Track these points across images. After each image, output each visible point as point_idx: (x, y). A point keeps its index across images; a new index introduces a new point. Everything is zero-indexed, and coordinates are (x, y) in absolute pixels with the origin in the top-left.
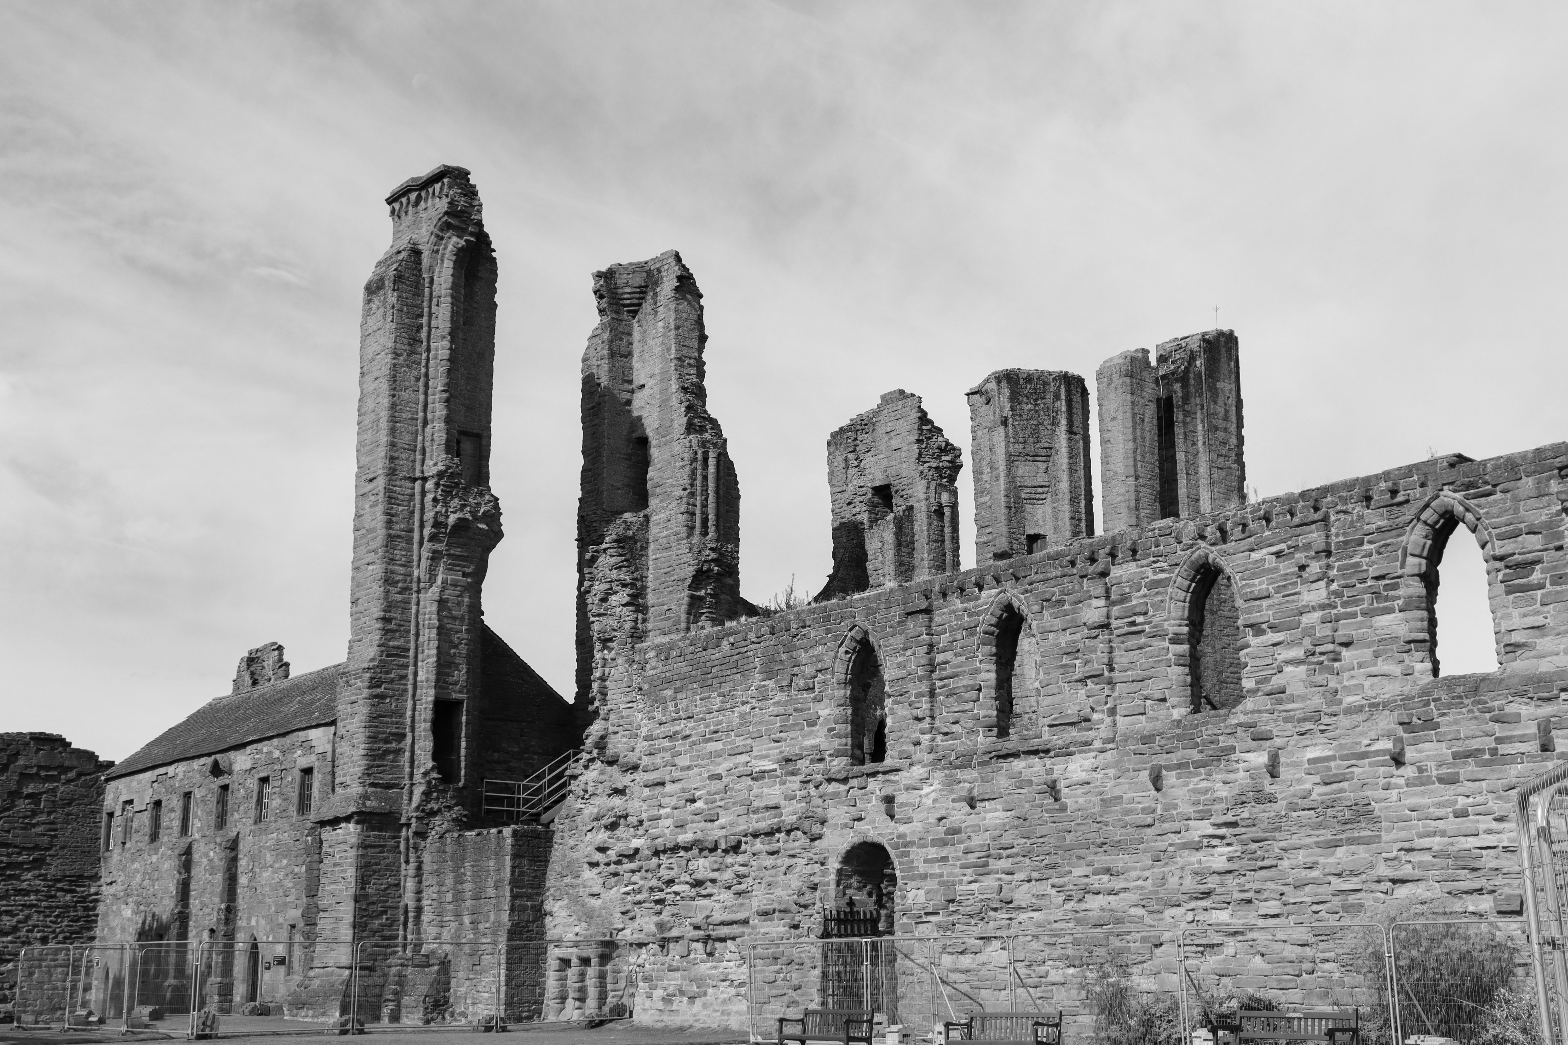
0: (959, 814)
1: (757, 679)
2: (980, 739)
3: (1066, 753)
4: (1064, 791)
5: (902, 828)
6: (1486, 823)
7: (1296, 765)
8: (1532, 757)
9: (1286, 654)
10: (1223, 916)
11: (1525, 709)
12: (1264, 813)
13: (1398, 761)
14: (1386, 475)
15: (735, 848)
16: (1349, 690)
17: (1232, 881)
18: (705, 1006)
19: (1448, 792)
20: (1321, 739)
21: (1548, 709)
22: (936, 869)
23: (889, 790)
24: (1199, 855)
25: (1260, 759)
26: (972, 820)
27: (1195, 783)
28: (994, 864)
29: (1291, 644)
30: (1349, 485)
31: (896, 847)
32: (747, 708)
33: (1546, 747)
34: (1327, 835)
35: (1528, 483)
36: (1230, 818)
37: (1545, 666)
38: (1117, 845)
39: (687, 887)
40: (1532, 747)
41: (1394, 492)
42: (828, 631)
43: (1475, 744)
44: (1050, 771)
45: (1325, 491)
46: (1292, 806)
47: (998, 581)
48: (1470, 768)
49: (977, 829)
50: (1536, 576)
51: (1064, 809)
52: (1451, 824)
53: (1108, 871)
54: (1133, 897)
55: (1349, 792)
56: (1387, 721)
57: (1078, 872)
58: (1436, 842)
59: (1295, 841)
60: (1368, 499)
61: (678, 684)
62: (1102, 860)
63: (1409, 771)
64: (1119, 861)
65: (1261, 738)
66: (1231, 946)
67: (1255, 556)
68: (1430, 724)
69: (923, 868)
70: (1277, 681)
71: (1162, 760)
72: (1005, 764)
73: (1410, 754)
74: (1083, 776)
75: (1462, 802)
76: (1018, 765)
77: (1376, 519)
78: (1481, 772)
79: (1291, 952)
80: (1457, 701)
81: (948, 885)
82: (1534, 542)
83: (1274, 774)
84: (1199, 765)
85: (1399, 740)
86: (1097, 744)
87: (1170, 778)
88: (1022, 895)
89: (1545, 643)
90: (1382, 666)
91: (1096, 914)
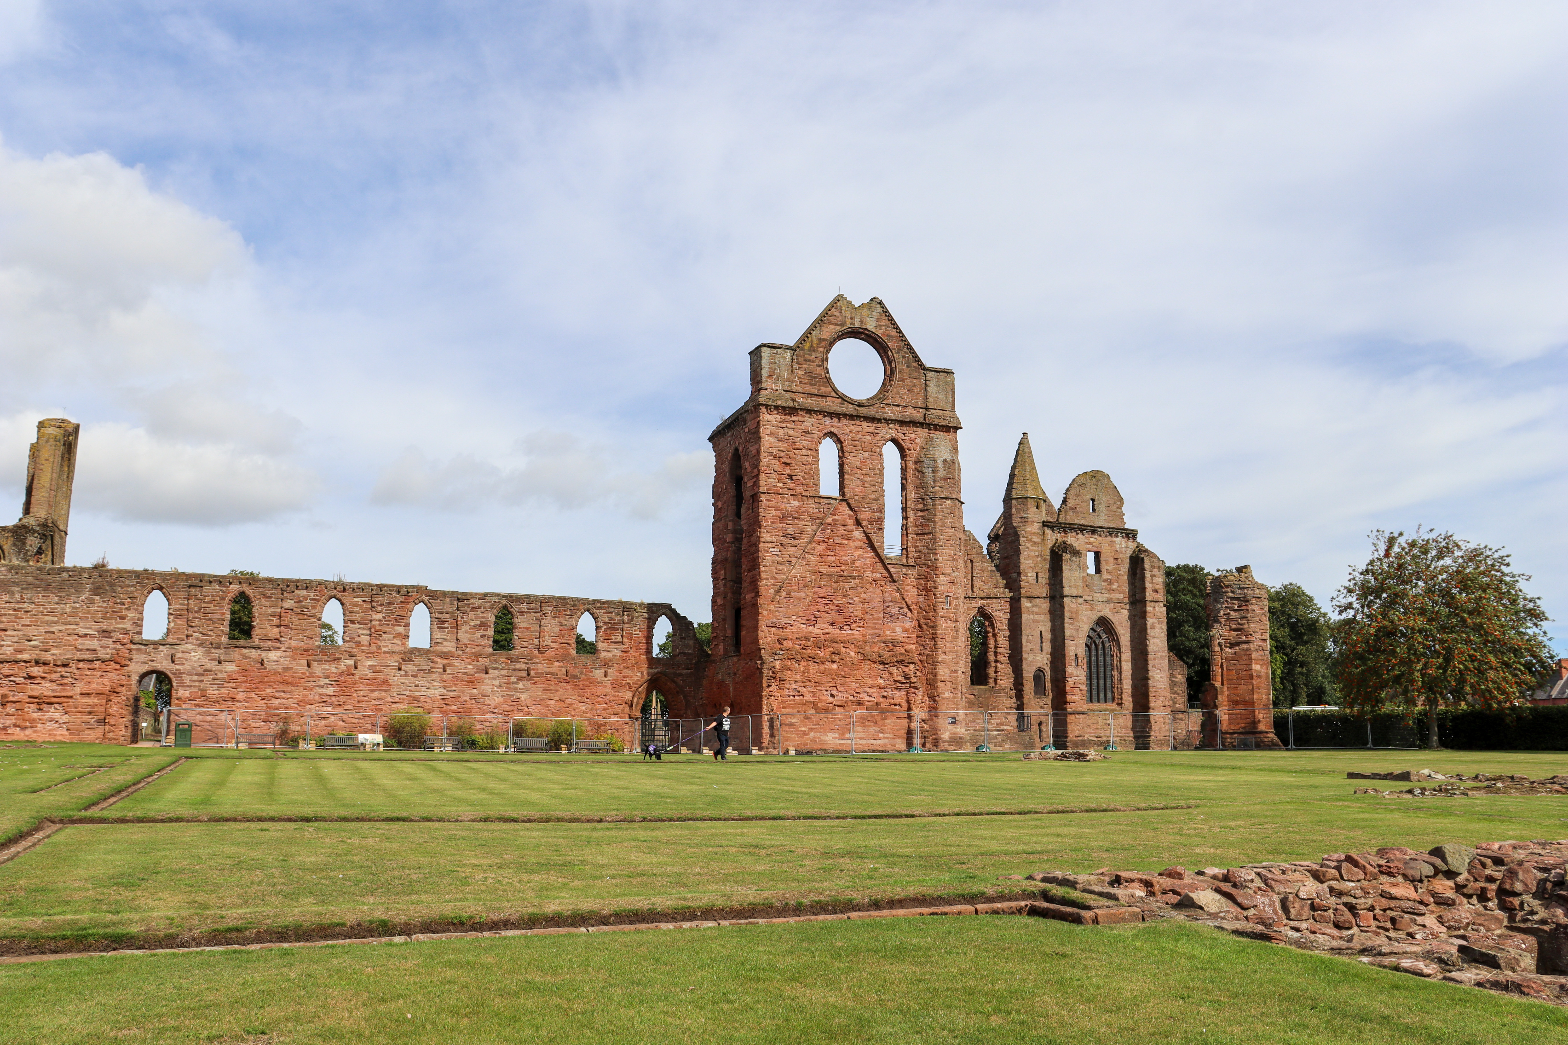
0: (212, 665)
1: (86, 594)
2: (223, 638)
3: (269, 649)
4: (266, 662)
5: (178, 667)
6: (424, 689)
7: (364, 666)
8: (440, 673)
9: (361, 632)
10: (329, 709)
11: (439, 660)
12: (350, 679)
13: (400, 669)
14: (406, 586)
15: (65, 665)
16: (384, 646)
17: (333, 698)
18: (35, 732)
19: (413, 680)
20: (374, 659)
21: (446, 661)
22: (197, 684)
23: (173, 652)
24: (322, 690)
25: (351, 662)
26: (219, 667)
27: (324, 667)
28: (226, 684)
29: (363, 629)
30: (393, 586)
31: (173, 674)
32: (78, 605)
33: (445, 671)
34: (372, 688)
35: (448, 600)
36: (336, 679)
37: (445, 650)
38: (288, 683)
39: (22, 679)
40: (441, 670)
41: (408, 592)
42: (137, 582)
43: (424, 668)
44: (260, 655)
45: (384, 586)
46: (361, 678)
47: (240, 583)
48: (422, 673)
49: (221, 671)
50: (446, 625)
51: (265, 668)
52: (414, 688)
53: (284, 692)
54: (295, 701)
55: (382, 676)
56: (398, 658)
57: (268, 691)
58: (408, 693)
59: (361, 688)
60: (399, 592)
61: (24, 586)
62: (281, 687)
63: (402, 672)
64: (290, 688)
65: (352, 656)
66: (333, 718)
67: (355, 599)
68: (411, 660)
69: (188, 683)
70: (357, 639)
71: (311, 658)
72: (237, 650)
73: (403, 668)
74: (276, 659)
75: (417, 683)
76: (244, 651)
77: (401, 599)
78: (425, 675)
79: (356, 721)
80: (421, 656)
81: (204, 691)
82: (448, 616)
83: (356, 667)
84: (326, 661)
85: (400, 664)
86: (283, 649)
87: (315, 664)
88: (241, 696)
89: (445, 643)
90: (395, 641)
91: (277, 705)
